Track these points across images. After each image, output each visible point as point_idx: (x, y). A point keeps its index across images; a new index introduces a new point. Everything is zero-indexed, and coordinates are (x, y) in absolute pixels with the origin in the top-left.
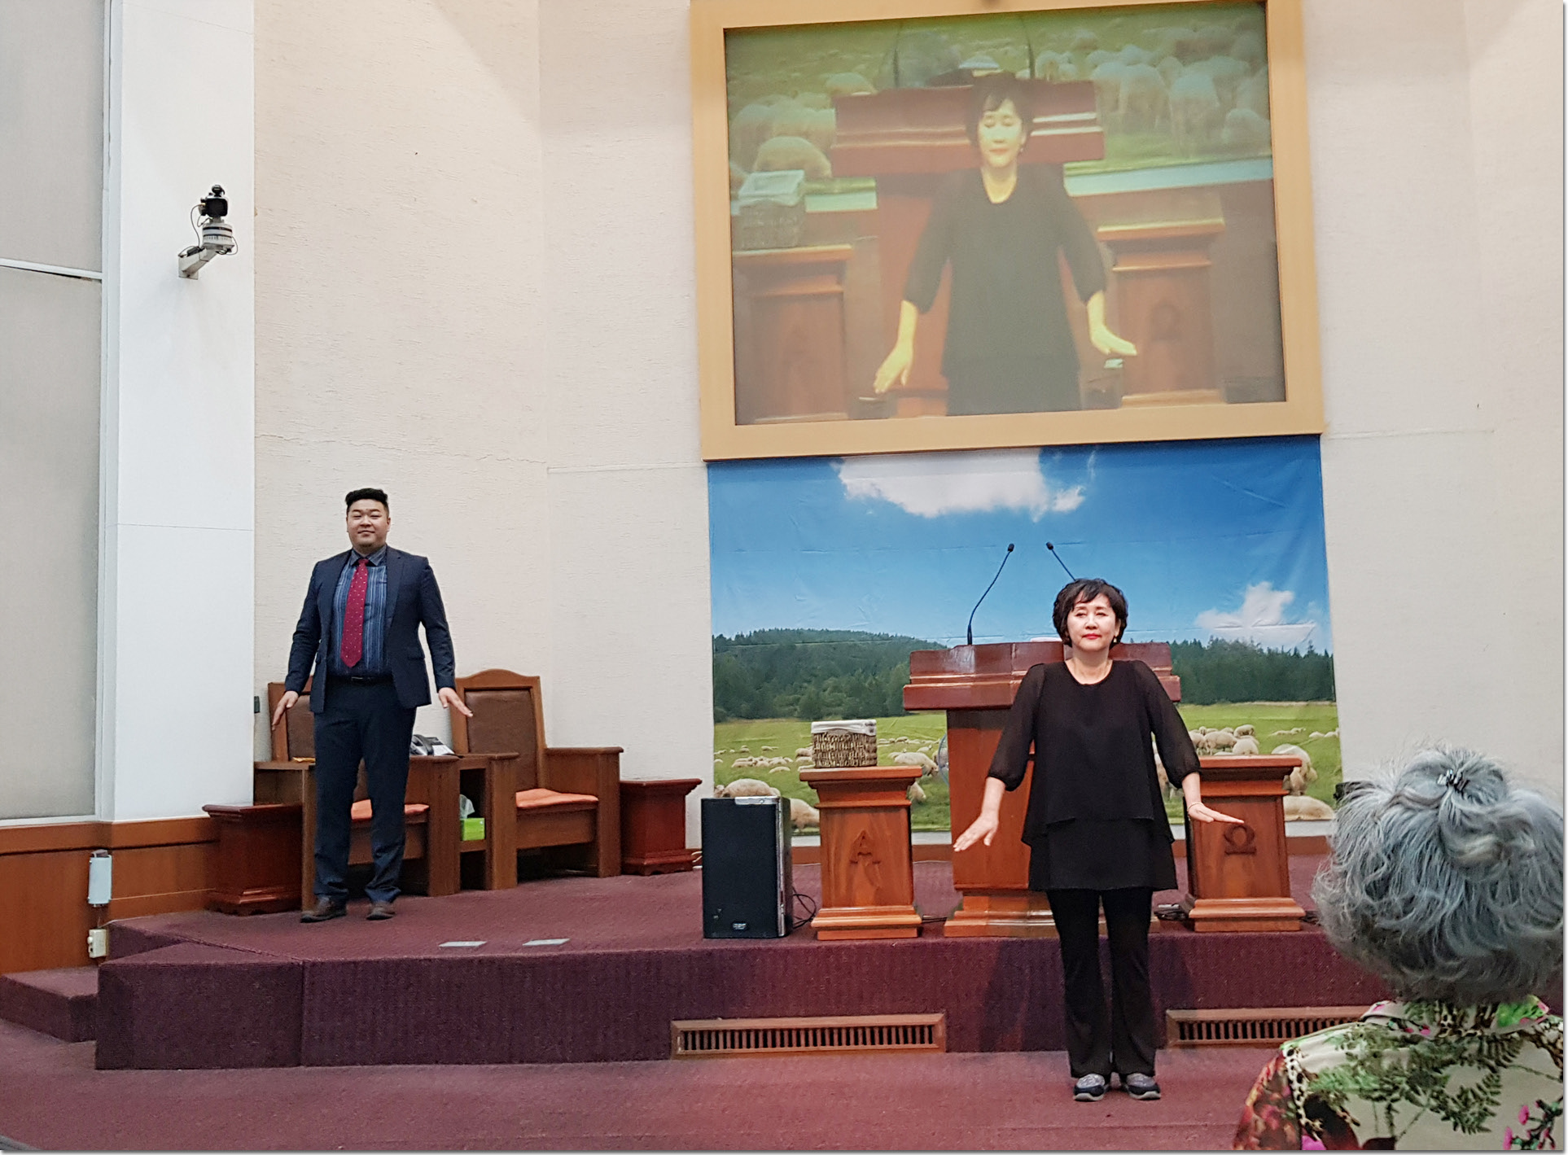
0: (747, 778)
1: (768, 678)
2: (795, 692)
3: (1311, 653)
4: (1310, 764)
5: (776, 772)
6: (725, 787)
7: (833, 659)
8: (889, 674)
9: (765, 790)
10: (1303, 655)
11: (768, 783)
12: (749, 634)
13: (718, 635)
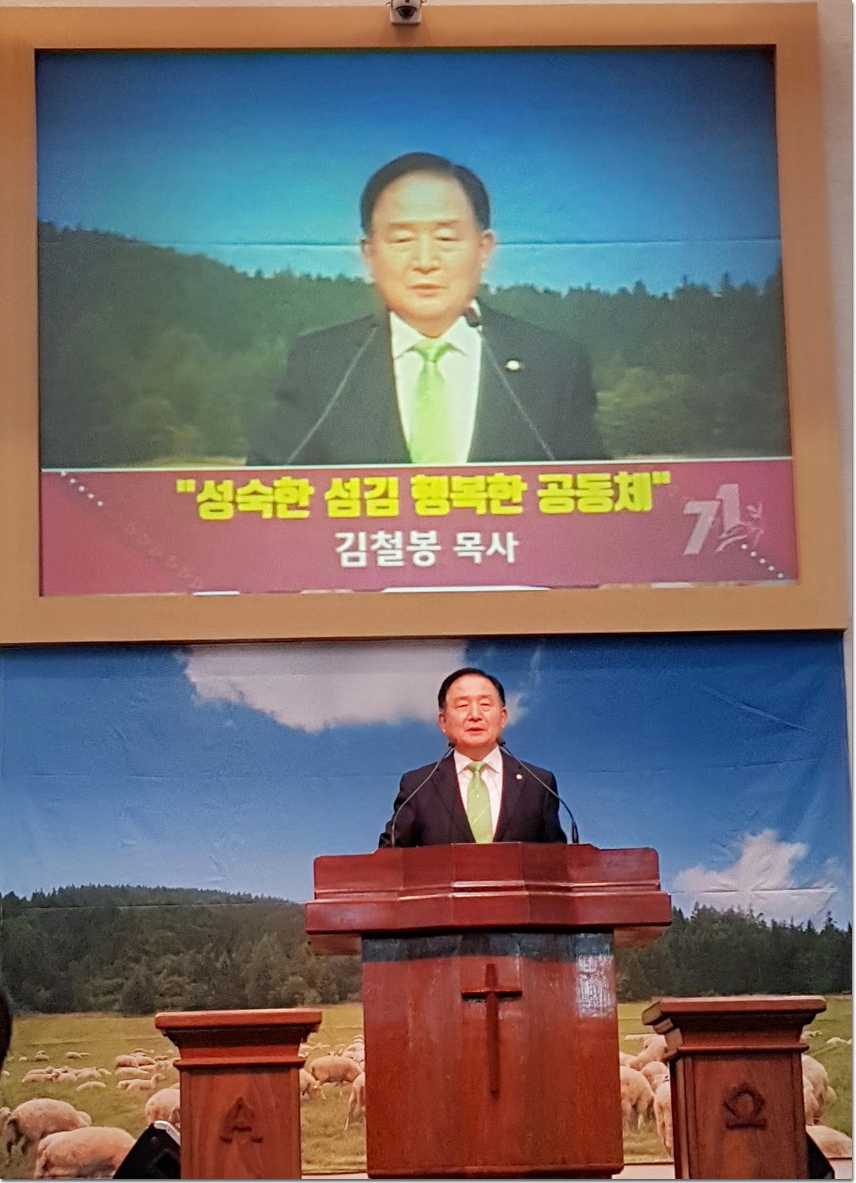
0: (43, 1097)
1: (78, 957)
2: (117, 975)
3: (829, 928)
4: (828, 1080)
5: (86, 1089)
6: (12, 1109)
7: (172, 929)
8: (250, 951)
9: (70, 1114)
10: (819, 930)
11: (75, 1106)
12: (51, 892)
13: (8, 893)
